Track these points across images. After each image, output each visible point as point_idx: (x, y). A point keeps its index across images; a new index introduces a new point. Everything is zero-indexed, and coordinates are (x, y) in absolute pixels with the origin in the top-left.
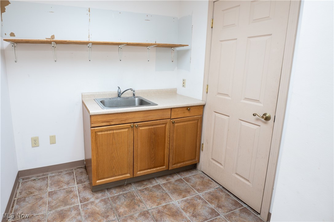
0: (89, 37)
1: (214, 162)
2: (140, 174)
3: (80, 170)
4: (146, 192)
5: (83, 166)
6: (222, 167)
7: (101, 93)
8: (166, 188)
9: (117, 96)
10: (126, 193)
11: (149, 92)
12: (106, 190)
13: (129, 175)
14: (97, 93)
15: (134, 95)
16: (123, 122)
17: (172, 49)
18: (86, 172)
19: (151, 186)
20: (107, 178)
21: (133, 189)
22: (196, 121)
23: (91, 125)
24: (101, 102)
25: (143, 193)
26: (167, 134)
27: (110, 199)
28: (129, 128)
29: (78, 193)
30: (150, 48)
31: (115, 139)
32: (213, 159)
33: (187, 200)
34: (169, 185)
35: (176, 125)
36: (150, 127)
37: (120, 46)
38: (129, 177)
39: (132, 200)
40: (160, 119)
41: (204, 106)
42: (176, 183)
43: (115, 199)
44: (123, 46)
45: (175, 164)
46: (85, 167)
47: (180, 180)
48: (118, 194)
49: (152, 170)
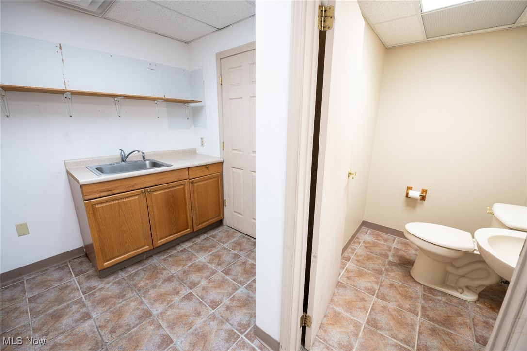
0: (65, 84)
1: (236, 214)
2: (161, 242)
3: (78, 261)
4: (170, 259)
5: (82, 255)
6: (242, 216)
7: (96, 159)
8: (191, 249)
9: (120, 160)
10: (147, 267)
11: (164, 154)
12: (120, 271)
13: (148, 247)
14: (91, 159)
15: (144, 158)
16: (131, 189)
17: (186, 104)
18: (88, 260)
19: (176, 252)
20: (118, 257)
21: (155, 260)
22: (216, 179)
23: (83, 198)
24: (97, 169)
25: (167, 261)
26: (187, 195)
27: (126, 278)
28: (140, 194)
29: (78, 285)
30: (158, 103)
31: (122, 210)
32: (235, 212)
33: (213, 253)
34: (195, 246)
35: (196, 184)
36: (166, 191)
37: (116, 99)
38: (148, 249)
39: (154, 271)
40: (177, 180)
41: (222, 163)
42: (202, 243)
43: (131, 277)
44: (121, 99)
45: (199, 224)
46: (86, 254)
47: (207, 239)
48: (137, 270)
49: (175, 235)
